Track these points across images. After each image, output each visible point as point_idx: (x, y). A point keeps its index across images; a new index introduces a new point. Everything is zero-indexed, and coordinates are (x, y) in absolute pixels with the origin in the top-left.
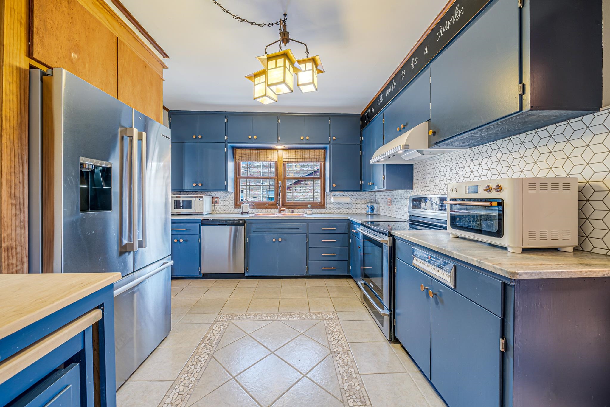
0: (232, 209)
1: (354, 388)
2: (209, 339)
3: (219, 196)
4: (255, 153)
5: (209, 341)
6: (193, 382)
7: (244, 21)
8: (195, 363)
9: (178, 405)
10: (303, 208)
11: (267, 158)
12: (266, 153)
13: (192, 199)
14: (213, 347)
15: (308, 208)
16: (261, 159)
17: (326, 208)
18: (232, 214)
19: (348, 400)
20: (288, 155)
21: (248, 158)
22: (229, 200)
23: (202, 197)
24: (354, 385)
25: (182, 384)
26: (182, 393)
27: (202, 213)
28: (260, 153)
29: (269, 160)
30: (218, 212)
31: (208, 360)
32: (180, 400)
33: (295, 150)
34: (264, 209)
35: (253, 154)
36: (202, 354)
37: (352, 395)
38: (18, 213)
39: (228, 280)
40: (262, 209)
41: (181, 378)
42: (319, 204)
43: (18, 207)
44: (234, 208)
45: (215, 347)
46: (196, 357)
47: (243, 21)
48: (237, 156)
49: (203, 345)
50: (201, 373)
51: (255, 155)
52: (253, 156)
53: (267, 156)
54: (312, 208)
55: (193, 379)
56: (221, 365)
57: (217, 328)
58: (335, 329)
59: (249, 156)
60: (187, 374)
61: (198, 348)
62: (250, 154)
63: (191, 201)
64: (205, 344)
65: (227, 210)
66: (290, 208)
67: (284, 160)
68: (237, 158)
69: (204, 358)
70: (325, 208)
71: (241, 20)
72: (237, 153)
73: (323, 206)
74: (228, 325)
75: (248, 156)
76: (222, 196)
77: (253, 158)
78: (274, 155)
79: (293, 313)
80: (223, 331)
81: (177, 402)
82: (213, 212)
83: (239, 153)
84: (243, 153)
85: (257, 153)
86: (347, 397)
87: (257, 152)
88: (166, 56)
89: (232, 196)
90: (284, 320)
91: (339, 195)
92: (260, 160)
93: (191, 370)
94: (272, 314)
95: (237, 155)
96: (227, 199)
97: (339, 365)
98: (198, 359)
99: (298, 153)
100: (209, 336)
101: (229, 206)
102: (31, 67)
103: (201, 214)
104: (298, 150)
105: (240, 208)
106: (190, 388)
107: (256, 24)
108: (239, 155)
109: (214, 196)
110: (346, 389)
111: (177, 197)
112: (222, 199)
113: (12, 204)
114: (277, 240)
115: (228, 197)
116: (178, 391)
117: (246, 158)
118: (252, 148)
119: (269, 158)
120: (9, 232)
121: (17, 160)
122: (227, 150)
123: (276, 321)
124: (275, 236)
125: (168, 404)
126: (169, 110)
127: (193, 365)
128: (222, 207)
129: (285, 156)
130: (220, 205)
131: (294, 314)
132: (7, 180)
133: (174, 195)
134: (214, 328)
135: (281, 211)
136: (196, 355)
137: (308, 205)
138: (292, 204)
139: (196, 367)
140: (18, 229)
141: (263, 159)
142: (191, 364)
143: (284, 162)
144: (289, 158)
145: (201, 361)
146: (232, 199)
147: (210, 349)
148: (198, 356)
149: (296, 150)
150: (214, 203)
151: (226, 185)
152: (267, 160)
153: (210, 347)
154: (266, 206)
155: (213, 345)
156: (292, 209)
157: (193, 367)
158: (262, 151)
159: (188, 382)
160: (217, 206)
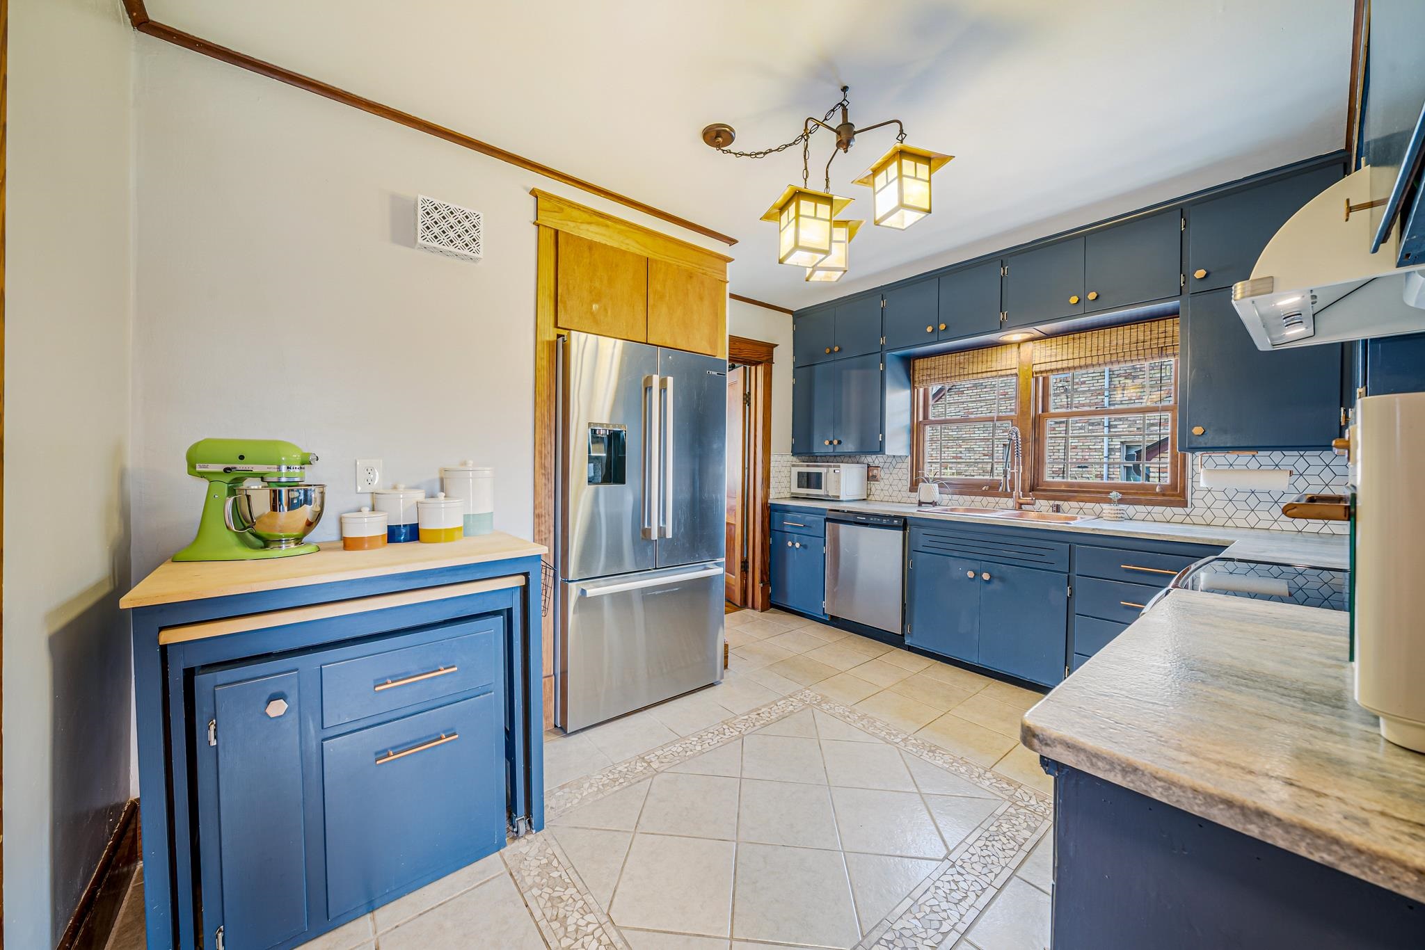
0: (904, 494)
1: (916, 942)
2: (759, 714)
3: (881, 465)
4: (957, 362)
5: (758, 716)
6: (695, 751)
7: (767, 153)
8: (716, 733)
9: (663, 762)
10: (1098, 501)
11: (988, 370)
12: (985, 358)
13: (823, 470)
14: (754, 726)
15: (1110, 501)
16: (973, 374)
17: (1189, 505)
18: (905, 505)
19: (878, 943)
20: (1049, 352)
21: (940, 376)
22: (900, 474)
23: (839, 467)
24: (923, 939)
25: (684, 746)
26: (676, 754)
27: (838, 497)
28: (971, 360)
29: (994, 374)
30: (877, 498)
31: (733, 738)
32: (668, 760)
33: (1071, 336)
34: (979, 498)
35: (953, 365)
36: (733, 726)
37: (895, 946)
38: (547, 482)
39: (872, 642)
40: (973, 497)
41: (689, 740)
42: (1157, 490)
43: (547, 477)
44: (910, 491)
45: (756, 728)
46: (725, 726)
47: (765, 153)
48: (917, 376)
49: (746, 717)
50: (712, 748)
51: (958, 367)
52: (953, 369)
53: (989, 363)
54: (1121, 501)
55: (699, 748)
56: (742, 753)
57: (784, 706)
58: (1016, 833)
59: (945, 372)
60: (699, 739)
61: (735, 718)
62: (945, 367)
63: (821, 473)
64: (750, 717)
65: (894, 494)
66: (1054, 499)
67: (1037, 368)
68: (917, 379)
69: (732, 732)
70: (1184, 504)
71: (762, 155)
72: (917, 368)
73: (1178, 499)
74: (803, 710)
75: (941, 372)
76: (887, 465)
77: (953, 374)
78: (1008, 360)
79: (943, 749)
80: (787, 714)
81: (664, 760)
82: (869, 499)
83: (921, 367)
84: (929, 366)
85: (962, 361)
86: (882, 938)
87: (962, 358)
88: (732, 241)
89: (904, 465)
90: (910, 752)
91: (1254, 464)
92: (970, 376)
93: (706, 737)
94: (895, 730)
95: (917, 372)
96: (896, 471)
97: (932, 889)
98: (724, 729)
99: (1083, 340)
100: (763, 710)
101: (900, 486)
102: (559, 336)
103: (836, 499)
104: (1083, 335)
105: (917, 492)
106: (687, 754)
107: (786, 146)
108: (921, 372)
109: (871, 464)
110: (897, 926)
111: (808, 466)
112: (887, 471)
113: (542, 474)
114: (978, 574)
115: (899, 466)
116: (674, 749)
117: (936, 377)
118: (951, 351)
119: (992, 369)
120: (540, 501)
121: (546, 431)
122: (884, 367)
123: (889, 746)
124: (976, 565)
125: (656, 755)
126: (793, 311)
127: (713, 733)
128: (886, 488)
129: (1042, 355)
130: (882, 483)
131: (944, 754)
132: (539, 452)
133: (804, 462)
134: (779, 704)
135: (1021, 504)
136: (727, 724)
137: (1108, 493)
138: (1063, 488)
139: (713, 738)
140: (547, 498)
141: (982, 373)
142: (712, 731)
143: (1036, 373)
144: (1053, 359)
145: (725, 735)
146: (905, 471)
147: (748, 727)
148: (727, 727)
149: (1077, 336)
150: (870, 479)
151: (880, 442)
152: (989, 374)
153: (752, 725)
154: (984, 489)
155: (757, 724)
156: (1057, 502)
157: (710, 735)
158: (976, 355)
159: (691, 747)
160: (875, 486)
